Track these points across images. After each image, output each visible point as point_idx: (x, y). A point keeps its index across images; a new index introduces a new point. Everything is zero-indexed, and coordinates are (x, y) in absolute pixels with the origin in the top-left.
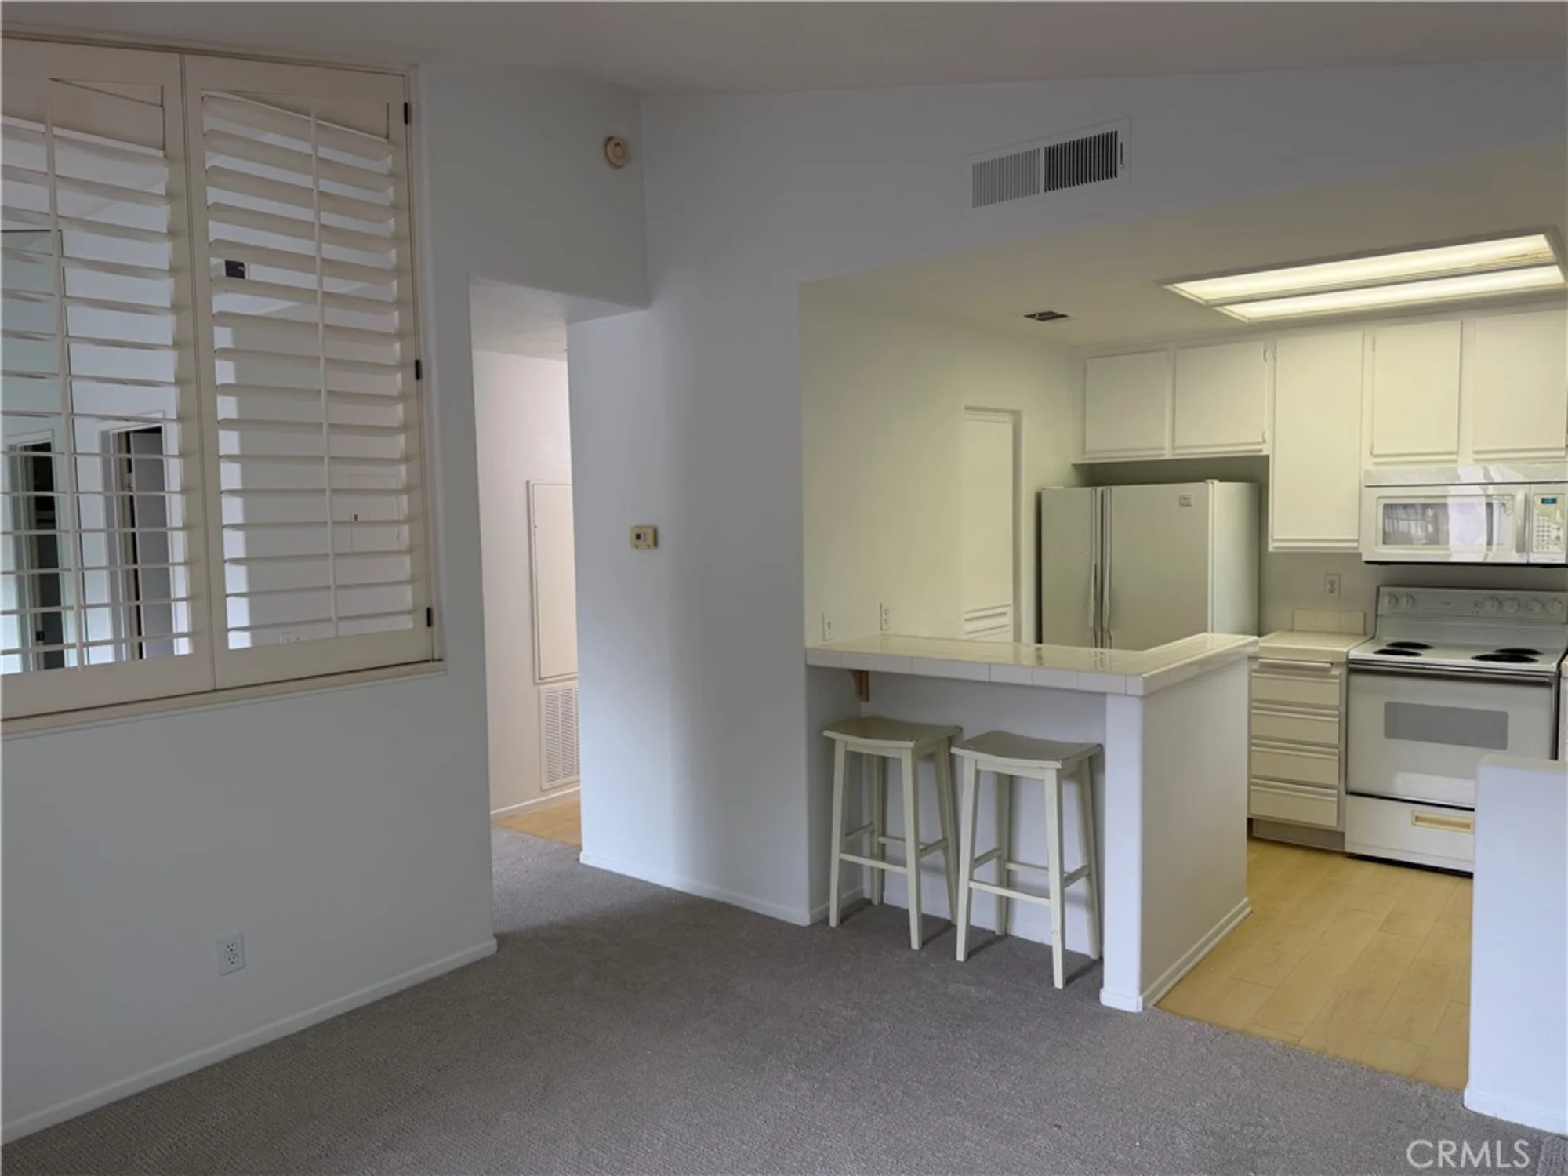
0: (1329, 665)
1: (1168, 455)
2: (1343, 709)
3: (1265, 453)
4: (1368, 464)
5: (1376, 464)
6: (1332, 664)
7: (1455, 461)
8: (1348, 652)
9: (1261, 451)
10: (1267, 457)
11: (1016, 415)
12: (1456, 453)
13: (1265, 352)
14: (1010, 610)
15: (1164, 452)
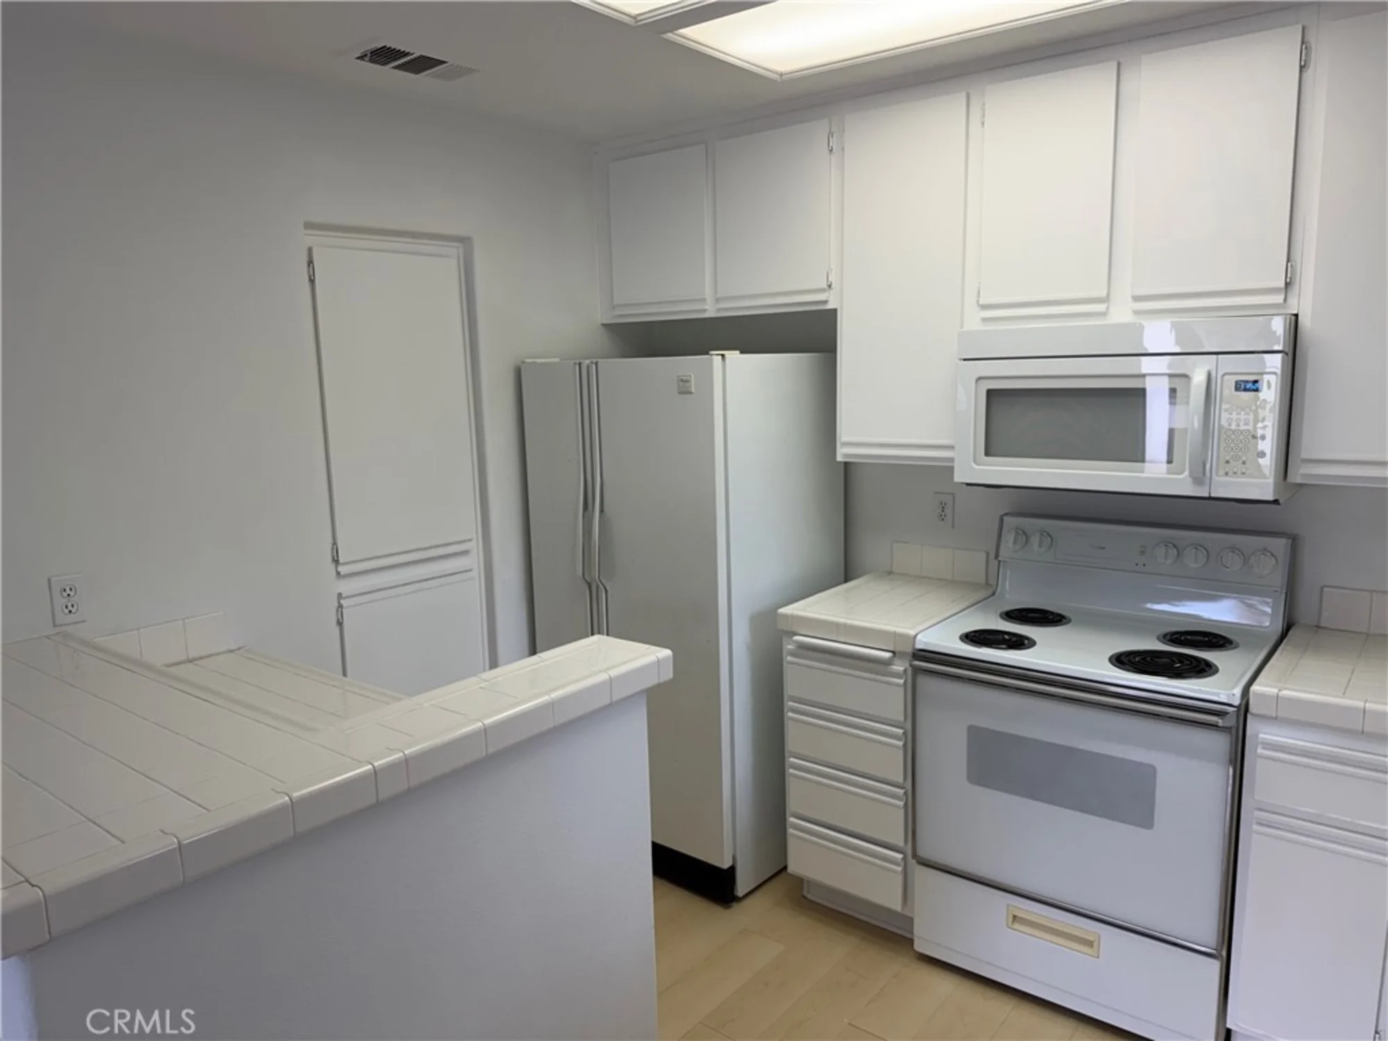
0: (888, 655)
1: (711, 311)
2: (909, 726)
3: (830, 306)
4: (974, 320)
5: (985, 320)
6: (893, 652)
7: (1103, 314)
8: (915, 637)
9: (825, 302)
10: (835, 311)
11: (465, 241)
12: (1105, 300)
13: (831, 134)
14: (476, 546)
15: (706, 307)
